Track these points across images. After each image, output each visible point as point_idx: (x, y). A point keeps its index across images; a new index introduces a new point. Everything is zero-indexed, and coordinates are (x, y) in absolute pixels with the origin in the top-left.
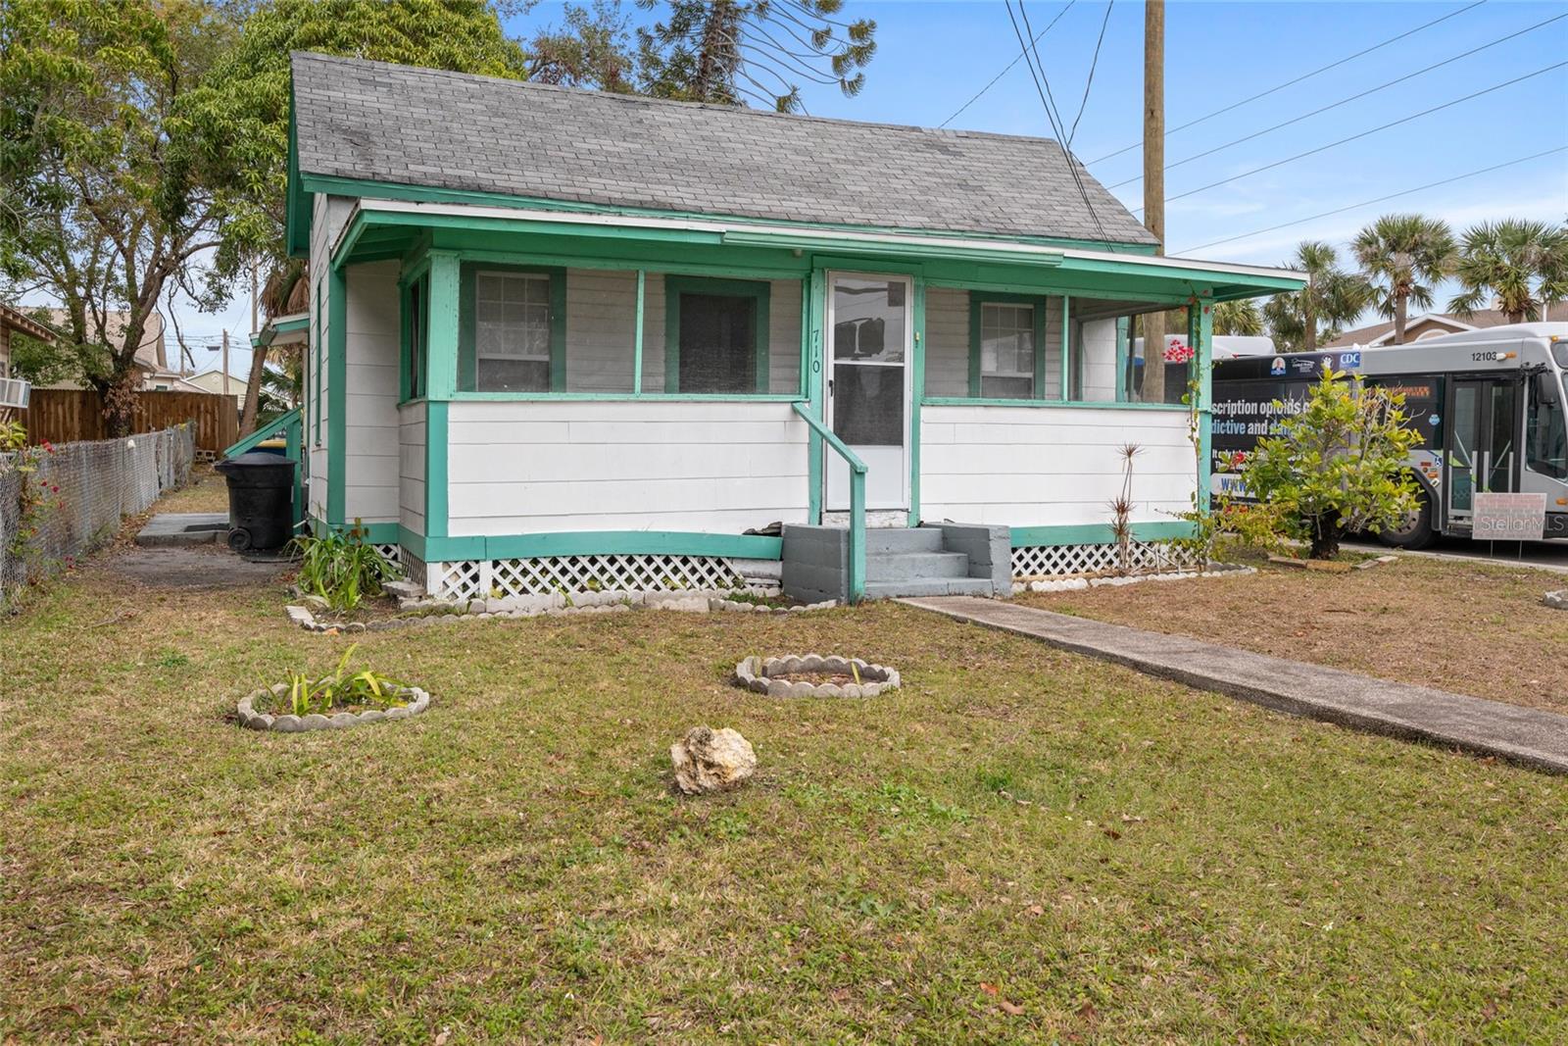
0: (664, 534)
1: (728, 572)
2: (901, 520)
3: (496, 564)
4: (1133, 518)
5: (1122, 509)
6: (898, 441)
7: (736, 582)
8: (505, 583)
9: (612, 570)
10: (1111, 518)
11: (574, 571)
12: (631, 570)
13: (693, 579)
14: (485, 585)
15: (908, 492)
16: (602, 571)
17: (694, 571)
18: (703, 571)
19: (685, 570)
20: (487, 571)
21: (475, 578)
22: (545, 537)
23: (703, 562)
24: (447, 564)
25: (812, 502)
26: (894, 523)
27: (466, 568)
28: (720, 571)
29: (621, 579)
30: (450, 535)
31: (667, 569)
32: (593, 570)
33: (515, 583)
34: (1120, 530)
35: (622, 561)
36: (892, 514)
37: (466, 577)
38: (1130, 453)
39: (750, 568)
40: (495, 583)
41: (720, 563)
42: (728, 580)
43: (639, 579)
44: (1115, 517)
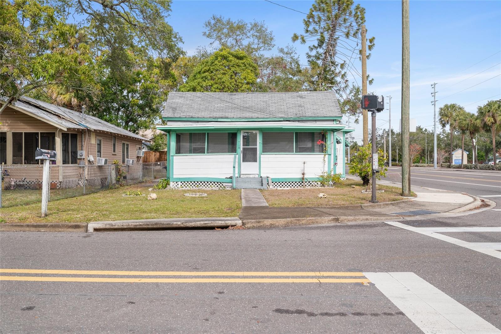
0: (210, 178)
1: (222, 185)
2: (257, 176)
3: (181, 182)
4: (306, 176)
5: (303, 174)
6: (256, 161)
7: (224, 187)
8: (183, 185)
9: (201, 184)
10: (301, 176)
11: (194, 184)
12: (204, 184)
13: (216, 186)
14: (179, 186)
15: (258, 171)
16: (199, 184)
17: (216, 184)
18: (218, 185)
19: (214, 184)
20: (179, 183)
21: (178, 185)
22: (189, 178)
23: (218, 183)
24: (173, 182)
25: (238, 173)
26: (255, 177)
27: (177, 183)
28: (221, 185)
29: (203, 186)
30: (174, 177)
31: (211, 184)
32: (198, 184)
33: (184, 185)
34: (303, 179)
35: (203, 182)
36: (255, 175)
37: (176, 184)
38: (304, 163)
39: (227, 184)
40: (181, 186)
41: (221, 183)
42: (222, 186)
43: (206, 186)
44: (303, 176)
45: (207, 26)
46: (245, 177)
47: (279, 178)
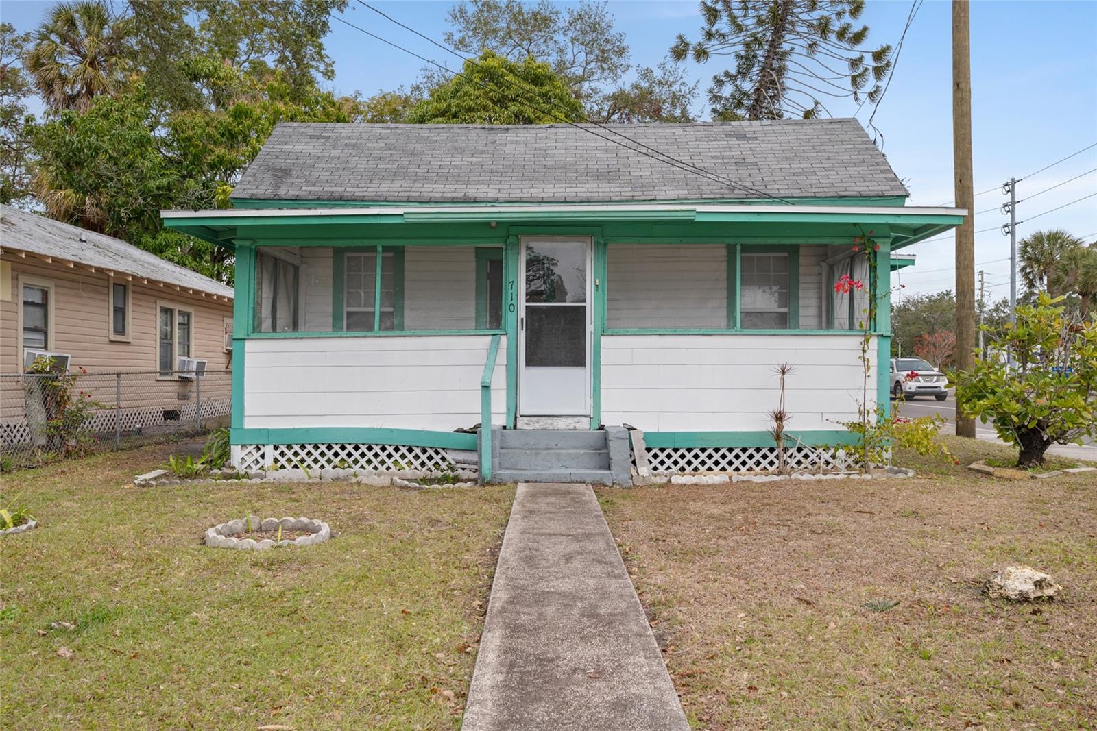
0: (392, 430)
1: (443, 459)
2: (584, 424)
3: (276, 448)
4: (788, 427)
5: (779, 417)
6: (581, 363)
7: (451, 468)
8: (283, 461)
9: (356, 455)
10: (773, 425)
11: (330, 454)
12: (370, 455)
13: (417, 463)
14: (268, 461)
15: (590, 402)
16: (350, 455)
17: (417, 457)
18: (424, 458)
19: (410, 457)
20: (269, 451)
21: (263, 456)
22: (308, 430)
23: (424, 451)
24: (244, 446)
25: (508, 409)
26: (578, 426)
27: (258, 449)
28: (437, 458)
29: (363, 461)
30: (247, 426)
31: (396, 456)
32: (343, 454)
33: (289, 460)
34: (777, 435)
35: (363, 449)
36: (576, 419)
37: (257, 455)
38: (783, 372)
39: (461, 456)
40: (276, 461)
41: (437, 453)
42: (444, 465)
43: (375, 462)
44: (775, 425)
45: (455, 18)
46: (537, 426)
47: (674, 433)
